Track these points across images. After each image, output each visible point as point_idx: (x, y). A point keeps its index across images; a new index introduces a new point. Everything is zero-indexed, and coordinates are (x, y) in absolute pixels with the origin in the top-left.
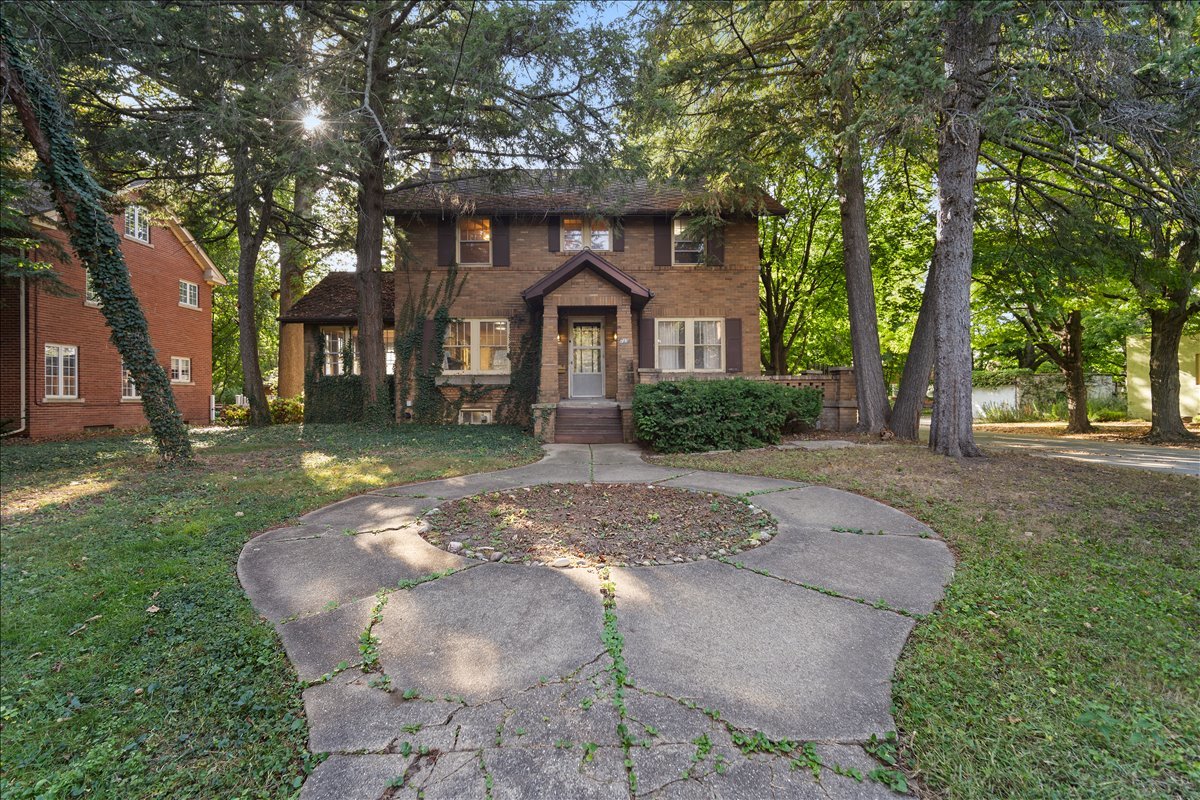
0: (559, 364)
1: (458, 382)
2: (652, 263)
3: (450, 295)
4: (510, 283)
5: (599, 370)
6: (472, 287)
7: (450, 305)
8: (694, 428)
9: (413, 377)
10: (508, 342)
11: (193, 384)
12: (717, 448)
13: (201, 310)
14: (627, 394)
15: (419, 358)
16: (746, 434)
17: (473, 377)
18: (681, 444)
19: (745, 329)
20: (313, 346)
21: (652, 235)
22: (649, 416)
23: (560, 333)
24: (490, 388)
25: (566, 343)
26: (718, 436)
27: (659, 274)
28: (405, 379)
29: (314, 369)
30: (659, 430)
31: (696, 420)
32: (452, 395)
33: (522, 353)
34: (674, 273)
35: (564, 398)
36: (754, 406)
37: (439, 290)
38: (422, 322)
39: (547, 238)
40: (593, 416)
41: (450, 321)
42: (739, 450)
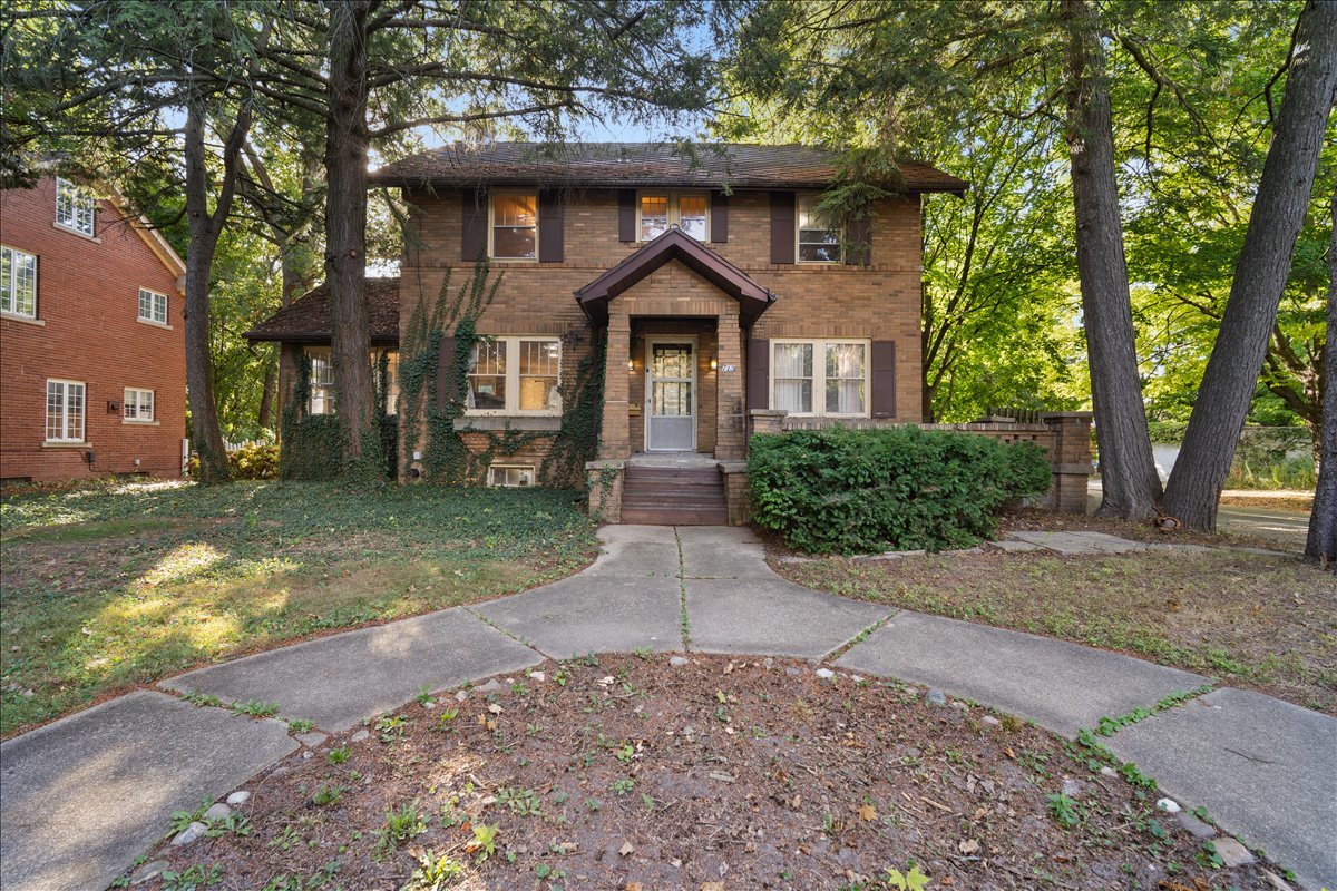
0: (631, 402)
1: (487, 426)
2: (767, 259)
3: (478, 302)
4: (564, 287)
5: (689, 410)
6: (509, 291)
7: (477, 316)
8: (859, 512)
9: (423, 419)
10: (560, 370)
11: (158, 424)
12: (897, 546)
13: (171, 328)
14: (732, 449)
15: (433, 391)
16: (949, 524)
17: (508, 420)
18: (837, 540)
19: (899, 356)
20: (293, 374)
21: (769, 220)
22: (779, 488)
23: (633, 357)
24: (531, 436)
25: (642, 372)
26: (900, 526)
27: (776, 275)
28: (411, 421)
29: (295, 407)
30: (798, 513)
31: (863, 498)
32: (477, 445)
33: (578, 386)
34: (799, 275)
35: (638, 451)
36: (961, 474)
37: (462, 295)
38: (438, 341)
39: (616, 222)
40: (682, 481)
41: (477, 340)
42: (936, 551)
